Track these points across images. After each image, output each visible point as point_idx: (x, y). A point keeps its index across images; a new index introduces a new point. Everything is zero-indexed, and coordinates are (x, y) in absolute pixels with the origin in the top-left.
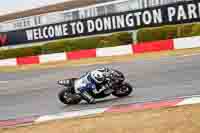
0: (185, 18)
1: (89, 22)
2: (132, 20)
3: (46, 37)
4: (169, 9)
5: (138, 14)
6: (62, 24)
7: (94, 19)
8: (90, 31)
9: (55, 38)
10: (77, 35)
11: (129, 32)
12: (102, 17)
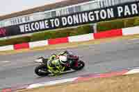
0: (130, 14)
1: (63, 18)
2: (93, 16)
3: (34, 29)
4: (119, 8)
5: (97, 12)
6: (44, 20)
7: (67, 16)
8: (64, 24)
9: (40, 30)
10: (55, 27)
11: (91, 24)
12: (72, 15)
